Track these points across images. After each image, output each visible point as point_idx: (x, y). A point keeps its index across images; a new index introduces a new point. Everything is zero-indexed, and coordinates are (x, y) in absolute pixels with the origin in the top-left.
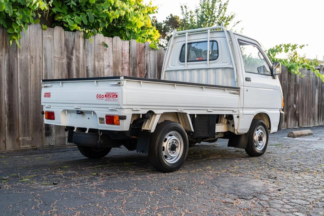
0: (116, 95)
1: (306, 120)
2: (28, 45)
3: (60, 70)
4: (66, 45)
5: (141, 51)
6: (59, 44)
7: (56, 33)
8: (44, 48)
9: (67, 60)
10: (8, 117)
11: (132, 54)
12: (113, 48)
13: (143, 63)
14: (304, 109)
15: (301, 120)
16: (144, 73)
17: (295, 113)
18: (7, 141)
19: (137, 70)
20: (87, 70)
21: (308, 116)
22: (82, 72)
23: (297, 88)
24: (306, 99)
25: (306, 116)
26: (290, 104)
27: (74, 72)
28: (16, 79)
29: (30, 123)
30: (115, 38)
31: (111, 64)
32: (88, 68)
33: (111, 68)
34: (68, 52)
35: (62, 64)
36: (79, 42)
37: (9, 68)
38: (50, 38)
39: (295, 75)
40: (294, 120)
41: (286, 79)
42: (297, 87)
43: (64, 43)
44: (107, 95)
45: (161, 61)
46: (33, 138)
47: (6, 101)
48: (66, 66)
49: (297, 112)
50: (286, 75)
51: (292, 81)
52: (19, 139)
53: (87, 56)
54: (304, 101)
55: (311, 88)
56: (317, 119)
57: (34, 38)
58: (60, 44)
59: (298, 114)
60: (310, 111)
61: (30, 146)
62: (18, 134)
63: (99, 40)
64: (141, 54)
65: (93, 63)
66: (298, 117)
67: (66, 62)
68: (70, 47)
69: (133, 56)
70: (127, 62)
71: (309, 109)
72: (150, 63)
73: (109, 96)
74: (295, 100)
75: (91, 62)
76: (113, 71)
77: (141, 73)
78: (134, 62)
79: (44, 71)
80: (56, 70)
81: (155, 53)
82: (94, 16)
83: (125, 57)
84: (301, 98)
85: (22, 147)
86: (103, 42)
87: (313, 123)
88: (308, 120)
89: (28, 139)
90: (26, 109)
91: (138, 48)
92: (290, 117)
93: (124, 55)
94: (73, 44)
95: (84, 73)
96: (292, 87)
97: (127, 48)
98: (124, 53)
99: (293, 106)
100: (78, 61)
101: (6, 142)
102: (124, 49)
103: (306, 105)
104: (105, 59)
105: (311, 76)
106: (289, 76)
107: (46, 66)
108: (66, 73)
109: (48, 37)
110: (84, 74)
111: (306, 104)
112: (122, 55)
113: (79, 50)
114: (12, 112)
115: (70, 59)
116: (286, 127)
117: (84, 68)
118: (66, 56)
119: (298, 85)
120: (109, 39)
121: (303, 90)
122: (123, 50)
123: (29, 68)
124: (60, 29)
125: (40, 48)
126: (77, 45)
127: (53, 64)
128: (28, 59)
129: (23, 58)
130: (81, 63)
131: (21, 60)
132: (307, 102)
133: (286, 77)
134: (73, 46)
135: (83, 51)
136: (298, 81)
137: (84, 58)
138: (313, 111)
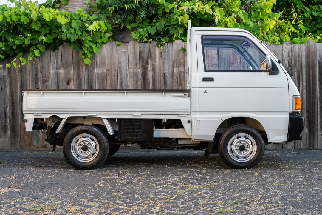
2: (105, 61)
3: (135, 79)
4: (141, 56)
7: (130, 47)
8: (119, 61)
9: (142, 70)
11: (222, 54)
13: (238, 63)
20: (165, 77)
22: (158, 79)
27: (150, 80)
32: (165, 74)
34: (143, 62)
35: (137, 73)
36: (155, 52)
37: (89, 81)
38: (124, 51)
43: (139, 54)
48: (141, 75)
53: (163, 64)
57: (109, 54)
58: (134, 56)
63: (178, 47)
65: (171, 69)
68: (145, 57)
69: (223, 57)
70: (215, 65)
75: (168, 69)
78: (225, 63)
79: (119, 81)
80: (131, 80)
83: (212, 59)
94: (149, 54)
98: (210, 56)
100: (153, 69)
108: (141, 82)
110: (161, 81)
112: (208, 58)
113: (155, 58)
115: (145, 68)
117: (160, 75)
118: (141, 66)
123: (105, 80)
124: (134, 42)
125: (115, 62)
126: (152, 54)
127: (128, 74)
128: (104, 73)
129: (100, 72)
130: (157, 71)
131: (98, 74)
134: (149, 56)
135: (160, 60)
137: (160, 65)
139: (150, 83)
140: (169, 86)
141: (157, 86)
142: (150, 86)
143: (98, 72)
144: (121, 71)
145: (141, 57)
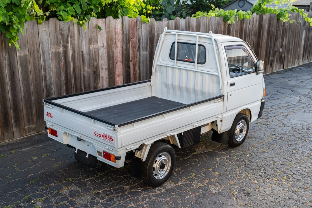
0: (112, 139)
1: (291, 61)
2: (26, 42)
3: (57, 60)
5: (133, 26)
7: (51, 25)
8: (41, 42)
9: (64, 49)
10: (13, 111)
11: (125, 30)
12: (107, 28)
13: (135, 37)
14: (290, 51)
15: (286, 62)
16: (136, 46)
17: (281, 57)
18: (14, 132)
19: (130, 46)
20: (83, 55)
22: (77, 57)
23: (284, 32)
24: (293, 41)
25: (292, 58)
26: (277, 49)
27: (71, 59)
28: (18, 75)
29: (34, 112)
30: (108, 18)
31: (105, 44)
32: (83, 52)
33: (105, 48)
34: (63, 40)
35: (59, 53)
36: (74, 29)
37: (10, 67)
38: (46, 30)
39: (284, 23)
40: (279, 64)
42: (284, 31)
43: (59, 33)
44: (104, 136)
45: (152, 32)
46: (37, 125)
47: (10, 97)
48: (62, 55)
49: (283, 55)
50: (275, 22)
51: (280, 27)
52: (25, 128)
53: (81, 41)
54: (291, 43)
55: (299, 30)
56: (302, 58)
57: (31, 34)
58: (55, 35)
59: (284, 57)
60: (296, 52)
61: (35, 133)
62: (23, 123)
63: (93, 24)
64: (133, 29)
65: (87, 47)
66: (283, 60)
67: (62, 50)
68: (66, 36)
69: (125, 32)
70: (120, 40)
71: (295, 50)
72: (142, 37)
73: (106, 137)
74: (281, 44)
76: (107, 51)
77: (134, 47)
78: (127, 38)
79: (43, 63)
80: (54, 60)
81: (147, 26)
82: (86, 2)
83: (118, 35)
84: (288, 41)
85: (28, 134)
86: (96, 25)
87: (297, 63)
88: (292, 61)
89: (33, 126)
90: (29, 101)
91: (130, 23)
92: (275, 62)
93: (117, 33)
94: (68, 33)
96: (280, 32)
97: (119, 26)
98: (117, 32)
99: (280, 50)
100: (73, 48)
101: (14, 133)
102: (116, 27)
103: (292, 47)
104: (99, 41)
105: (299, 22)
106: (278, 22)
107: (44, 58)
108: (63, 61)
109: (44, 30)
110: (80, 59)
111: (292, 46)
112: (115, 34)
113: (74, 37)
114: (16, 106)
115: (65, 47)
116: (271, 71)
117: (79, 53)
118: (62, 45)
119: (286, 29)
120: (102, 20)
121: (290, 32)
122: (116, 28)
123: (28, 63)
124: (54, 20)
125: (37, 43)
126: (71, 33)
127: (50, 55)
128: (26, 55)
129: (22, 54)
130: (76, 49)
131: (20, 57)
132: (293, 44)
133: (275, 23)
134: (68, 34)
135: (78, 38)
136: (287, 25)
137: (78, 43)
138: (298, 52)
139: (71, 62)
140: (86, 63)
141: (77, 64)
142: (71, 65)
143: (20, 55)
144: (43, 53)
145: (61, 35)
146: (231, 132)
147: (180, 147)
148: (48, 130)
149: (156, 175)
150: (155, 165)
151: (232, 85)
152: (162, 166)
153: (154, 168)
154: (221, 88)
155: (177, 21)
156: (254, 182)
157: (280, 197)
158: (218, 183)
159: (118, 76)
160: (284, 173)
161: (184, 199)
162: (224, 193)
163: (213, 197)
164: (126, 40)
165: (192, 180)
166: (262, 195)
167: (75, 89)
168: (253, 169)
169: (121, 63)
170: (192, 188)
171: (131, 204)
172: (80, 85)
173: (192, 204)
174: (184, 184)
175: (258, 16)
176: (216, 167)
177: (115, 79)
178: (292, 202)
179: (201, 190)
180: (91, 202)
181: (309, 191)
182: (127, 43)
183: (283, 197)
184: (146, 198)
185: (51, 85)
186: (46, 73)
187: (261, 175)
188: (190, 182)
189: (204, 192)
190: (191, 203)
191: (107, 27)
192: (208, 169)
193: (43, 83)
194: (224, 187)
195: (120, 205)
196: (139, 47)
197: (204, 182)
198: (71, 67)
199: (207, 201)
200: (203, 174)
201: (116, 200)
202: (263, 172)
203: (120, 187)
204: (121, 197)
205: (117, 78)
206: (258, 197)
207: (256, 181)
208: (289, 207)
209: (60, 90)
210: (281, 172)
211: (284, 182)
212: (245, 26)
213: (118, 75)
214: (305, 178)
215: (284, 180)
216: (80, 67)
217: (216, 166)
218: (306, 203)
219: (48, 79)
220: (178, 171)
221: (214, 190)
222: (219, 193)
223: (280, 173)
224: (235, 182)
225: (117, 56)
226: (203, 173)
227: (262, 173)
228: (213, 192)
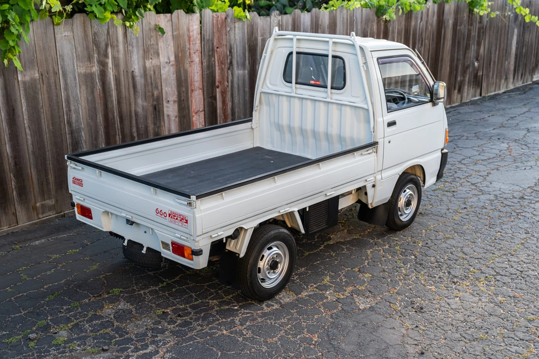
0: (186, 220)
1: (493, 83)
2: (34, 56)
3: (89, 86)
4: (95, 42)
5: (220, 26)
6: (83, 44)
7: (77, 26)
8: (60, 56)
9: (100, 68)
10: (14, 176)
11: (205, 34)
12: (174, 30)
13: (223, 45)
14: (492, 66)
15: (484, 85)
16: (226, 61)
17: (476, 76)
18: (17, 213)
19: (214, 61)
20: (133, 77)
21: (496, 77)
22: (124, 81)
23: (481, 34)
24: (496, 48)
25: (495, 76)
26: (469, 63)
27: (113, 85)
28: (21, 114)
29: (51, 179)
30: (175, 13)
31: (172, 58)
32: (134, 73)
33: (172, 65)
34: (99, 53)
35: (92, 75)
36: (117, 34)
37: (7, 100)
38: (68, 36)
39: (481, 17)
40: (473, 88)
41: (465, 22)
42: (482, 31)
43: (91, 40)
44: (173, 215)
45: (254, 36)
46: (57, 200)
47: (9, 153)
48: (98, 78)
49: (480, 73)
50: (465, 15)
51: (475, 24)
52: (36, 207)
53: (130, 54)
54: (493, 52)
55: (507, 30)
56: (512, 77)
57: (41, 42)
58: (85, 43)
59: (481, 76)
60: (502, 66)
61: (54, 213)
62: (33, 198)
63: (150, 23)
64: (219, 31)
65: (141, 63)
66: (480, 82)
67: (97, 70)
68: (103, 45)
69: (207, 37)
70: (197, 51)
71: (500, 63)
72: (236, 44)
73: (176, 218)
74: (477, 54)
75: (138, 63)
76: (175, 70)
77: (222, 63)
78: (209, 47)
79: (64, 93)
80: (83, 88)
81: (244, 25)
83: (194, 43)
84: (488, 48)
85: (42, 217)
86: (156, 25)
87: (505, 86)
88: (496, 83)
89: (50, 202)
90: (41, 159)
91: (215, 22)
92: (467, 84)
93: (192, 39)
94: (107, 39)
95: (128, 82)
96: (474, 33)
97: (195, 27)
98: (192, 37)
99: (474, 64)
100: (116, 65)
101: (17, 215)
102: (191, 29)
103: (495, 59)
104: (161, 53)
105: (506, 14)
106: (470, 16)
107: (66, 84)
108: (99, 89)
109: (65, 36)
110: (128, 85)
111: (495, 57)
112: (189, 40)
113: (117, 46)
114: (20, 168)
115: (103, 64)
116: (459, 100)
117: (127, 75)
118: (97, 60)
119: (485, 27)
120: (166, 16)
121: (491, 33)
122: (190, 31)
123: (38, 94)
124: (82, 18)
125: (53, 58)
126: (112, 40)
127: (77, 79)
128: (35, 80)
129: (27, 78)
130: (122, 67)
131: (24, 83)
132: (497, 53)
133: (465, 18)
134: (108, 41)
135: (124, 48)
136: (485, 20)
137: (126, 57)
138: (506, 67)
139: (113, 90)
140: (140, 91)
141: (124, 93)
142: (114, 96)
143: (24, 79)
144: (64, 75)
145: (96, 45)
146: (391, 205)
147: (303, 231)
148: (76, 209)
149: (263, 280)
150: (261, 264)
151: (392, 124)
152: (274, 266)
153: (259, 268)
154: (372, 130)
155: (296, 17)
156: (430, 289)
157: (474, 312)
158: (370, 292)
159: (196, 113)
160: (482, 273)
161: (312, 320)
162: (380, 309)
163: (362, 316)
164: (209, 51)
165: (326, 288)
166: (443, 310)
167: (121, 137)
168: (429, 268)
169: (200, 91)
170: (325, 301)
171: (221, 330)
172: (131, 129)
173: (326, 327)
174: (311, 295)
175: (436, 6)
176: (366, 266)
177: (190, 119)
178: (494, 320)
179: (340, 305)
180: (152, 329)
181: (524, 302)
182: (209, 55)
183: (480, 313)
184: (246, 320)
185: (79, 130)
186: (70, 110)
187: (442, 277)
188: (321, 291)
189: (345, 308)
190: (323, 327)
191: (175, 28)
192: (352, 269)
193: (66, 128)
194: (379, 298)
195: (203, 333)
196: (231, 63)
197: (346, 291)
198: (114, 99)
199: (350, 323)
200: (343, 278)
201: (195, 324)
202: (446, 271)
203: (202, 302)
204: (204, 319)
205: (194, 116)
206: (438, 313)
207: (433, 287)
208: (489, 329)
209: (96, 139)
210: (475, 271)
211: (482, 288)
212: (413, 23)
213: (196, 111)
214: (516, 281)
215: (482, 285)
216: (130, 99)
217: (366, 264)
218: (519, 322)
219: (74, 121)
220: (301, 274)
221: (363, 303)
222: (372, 309)
223: (474, 273)
224: (399, 290)
225: (194, 78)
226: (344, 275)
227: (444, 273)
228: (362, 307)
